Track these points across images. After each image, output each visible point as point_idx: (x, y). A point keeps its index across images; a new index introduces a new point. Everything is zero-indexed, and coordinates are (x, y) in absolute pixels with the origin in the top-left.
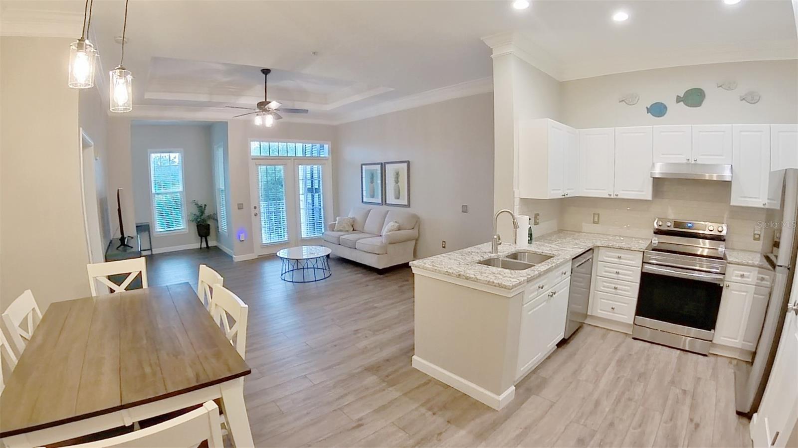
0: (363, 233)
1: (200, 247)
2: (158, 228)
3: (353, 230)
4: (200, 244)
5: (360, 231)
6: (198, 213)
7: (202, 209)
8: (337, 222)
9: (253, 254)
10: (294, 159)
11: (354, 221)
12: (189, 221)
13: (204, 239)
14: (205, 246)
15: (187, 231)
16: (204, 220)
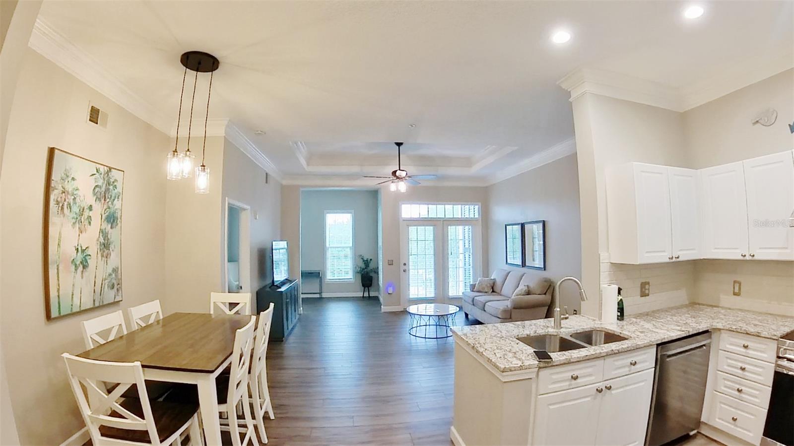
0: (501, 295)
1: (362, 296)
2: (329, 276)
3: (493, 291)
4: (362, 293)
5: (498, 293)
6: (363, 266)
7: (367, 263)
8: (477, 283)
9: (399, 307)
10: (444, 221)
11: (494, 284)
12: (356, 273)
13: (367, 288)
14: (368, 296)
15: (354, 280)
16: (367, 273)
